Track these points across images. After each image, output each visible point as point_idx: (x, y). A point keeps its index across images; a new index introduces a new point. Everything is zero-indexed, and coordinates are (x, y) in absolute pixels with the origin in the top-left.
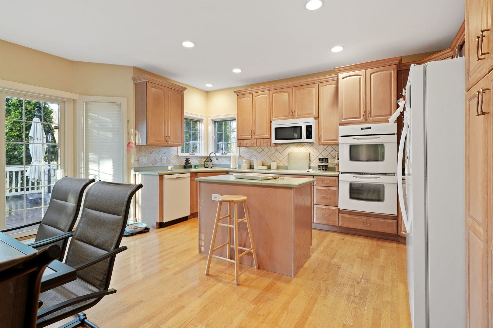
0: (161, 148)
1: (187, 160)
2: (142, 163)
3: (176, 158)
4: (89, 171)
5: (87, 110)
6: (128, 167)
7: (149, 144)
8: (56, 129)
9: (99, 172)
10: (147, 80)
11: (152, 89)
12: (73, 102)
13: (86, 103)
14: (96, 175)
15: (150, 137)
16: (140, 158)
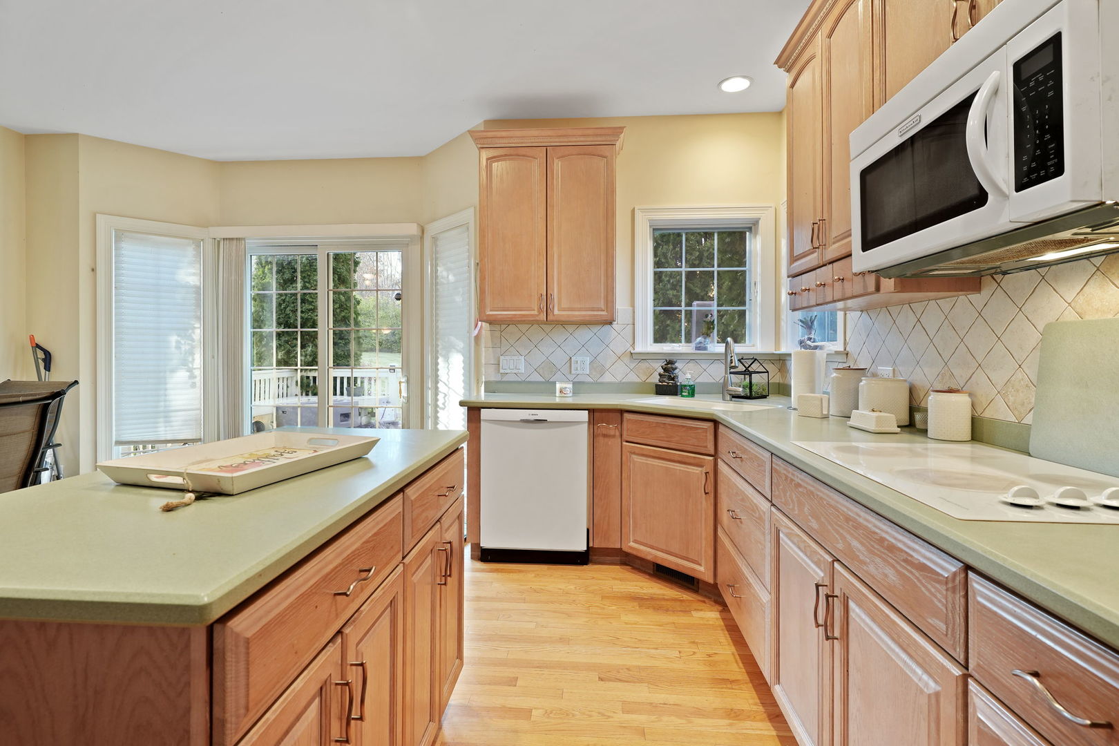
0: (571, 328)
1: (669, 368)
2: (508, 371)
3: (627, 359)
4: (439, 385)
5: (436, 252)
6: (478, 380)
7: (485, 318)
8: (398, 299)
9: (449, 388)
10: (480, 146)
11: (495, 165)
12: (421, 241)
13: (435, 239)
14: (446, 395)
15: (488, 300)
16: (502, 358)
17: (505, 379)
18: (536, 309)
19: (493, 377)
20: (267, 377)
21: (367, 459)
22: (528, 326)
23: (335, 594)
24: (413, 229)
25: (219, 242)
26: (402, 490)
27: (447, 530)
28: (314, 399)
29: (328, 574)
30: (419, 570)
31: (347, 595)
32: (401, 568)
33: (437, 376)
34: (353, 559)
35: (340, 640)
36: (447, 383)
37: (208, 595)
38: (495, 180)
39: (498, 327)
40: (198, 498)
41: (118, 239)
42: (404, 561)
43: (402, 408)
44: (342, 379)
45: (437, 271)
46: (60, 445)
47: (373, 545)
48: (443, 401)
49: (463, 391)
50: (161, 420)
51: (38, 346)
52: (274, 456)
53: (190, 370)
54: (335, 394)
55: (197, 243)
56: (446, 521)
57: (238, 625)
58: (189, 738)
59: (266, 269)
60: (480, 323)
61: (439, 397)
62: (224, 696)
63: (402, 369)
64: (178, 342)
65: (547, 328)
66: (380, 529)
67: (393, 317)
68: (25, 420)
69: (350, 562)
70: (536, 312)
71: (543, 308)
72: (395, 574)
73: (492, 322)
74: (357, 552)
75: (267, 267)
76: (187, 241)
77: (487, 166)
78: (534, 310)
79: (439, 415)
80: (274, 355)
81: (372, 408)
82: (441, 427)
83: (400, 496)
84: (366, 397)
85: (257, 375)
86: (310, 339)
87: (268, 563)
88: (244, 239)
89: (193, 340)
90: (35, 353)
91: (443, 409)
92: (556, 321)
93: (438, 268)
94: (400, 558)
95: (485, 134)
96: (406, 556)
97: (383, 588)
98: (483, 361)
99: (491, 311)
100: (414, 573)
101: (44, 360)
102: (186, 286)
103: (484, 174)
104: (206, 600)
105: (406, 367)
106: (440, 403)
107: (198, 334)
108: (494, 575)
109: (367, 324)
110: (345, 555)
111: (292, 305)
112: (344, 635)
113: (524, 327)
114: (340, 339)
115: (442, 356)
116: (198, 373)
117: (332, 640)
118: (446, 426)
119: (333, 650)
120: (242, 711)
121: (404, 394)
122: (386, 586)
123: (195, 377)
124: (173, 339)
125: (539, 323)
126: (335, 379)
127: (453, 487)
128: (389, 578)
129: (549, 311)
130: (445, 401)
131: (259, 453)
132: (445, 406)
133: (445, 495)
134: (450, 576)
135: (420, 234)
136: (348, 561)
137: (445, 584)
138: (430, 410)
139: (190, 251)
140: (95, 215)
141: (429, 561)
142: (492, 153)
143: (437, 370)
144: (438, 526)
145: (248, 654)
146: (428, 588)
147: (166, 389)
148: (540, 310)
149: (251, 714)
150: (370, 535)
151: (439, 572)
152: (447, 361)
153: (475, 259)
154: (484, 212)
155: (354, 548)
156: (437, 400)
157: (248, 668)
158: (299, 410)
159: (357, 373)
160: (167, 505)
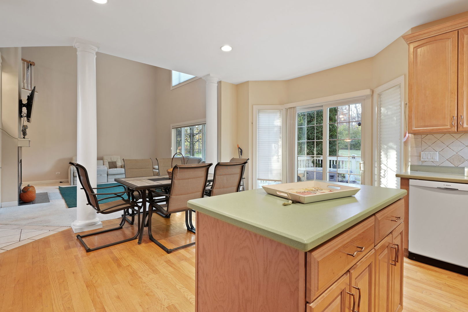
2: (427, 160)
4: (381, 166)
5: (380, 101)
6: (406, 164)
7: (412, 132)
8: (359, 125)
9: (387, 167)
10: (409, 42)
11: (419, 50)
12: (372, 96)
13: (380, 95)
14: (385, 171)
15: (414, 122)
16: (422, 153)
17: (424, 164)
18: (449, 125)
19: (416, 163)
20: (303, 159)
21: (354, 197)
22: (441, 135)
23: (348, 254)
24: (368, 92)
25: (287, 109)
26: (374, 214)
27: (395, 238)
28: (321, 169)
29: (345, 245)
30: (381, 254)
31: (353, 256)
32: (373, 251)
33: (380, 161)
34: (355, 241)
35: (349, 275)
36: (386, 165)
37: (306, 241)
38: (419, 59)
39: (420, 136)
40: (293, 203)
41: (259, 112)
42: (375, 248)
43: (361, 175)
44: (333, 161)
45: (380, 110)
46: (245, 178)
47: (362, 237)
48: (384, 173)
49: (396, 169)
50: (270, 173)
51: (239, 148)
52: (314, 190)
53: (278, 156)
54: (330, 167)
55: (280, 110)
56: (395, 234)
57: (315, 255)
58: (298, 290)
59: (301, 118)
60: (407, 135)
61: (381, 171)
62: (311, 280)
63: (361, 157)
64: (275, 146)
65: (457, 136)
66: (365, 230)
67: (352, 134)
68: (238, 169)
69: (353, 242)
70: (449, 127)
71: (455, 124)
72: (371, 253)
73: (415, 133)
74: (356, 238)
75: (301, 117)
76: (277, 110)
77: (414, 52)
78: (447, 126)
79: (381, 180)
80: (306, 150)
81: (344, 174)
82: (382, 186)
83: (373, 217)
84: (341, 169)
85: (299, 158)
86: (319, 144)
87: (325, 234)
88: (295, 107)
89: (279, 146)
90: (238, 150)
91: (384, 177)
92: (465, 131)
93: (381, 108)
94: (373, 245)
95: (413, 35)
96: (376, 246)
97: (366, 258)
98: (410, 154)
99: (416, 128)
100: (380, 255)
101: (240, 152)
102: (277, 126)
103: (412, 56)
104: (306, 242)
105: (363, 157)
106: (382, 174)
107: (280, 143)
108: (418, 268)
109: (340, 137)
110: (351, 238)
111: (311, 131)
112: (350, 273)
113: (438, 136)
114: (332, 144)
115: (384, 151)
116: (281, 157)
117: (346, 273)
118: (385, 186)
119: (346, 278)
120: (316, 289)
121: (362, 169)
122: (368, 256)
123: (279, 158)
124: (273, 145)
125: (450, 133)
126: (330, 161)
127: (400, 218)
128: (368, 254)
129: (459, 126)
130: (385, 174)
131: (309, 189)
132: (385, 176)
133: (396, 221)
134: (397, 262)
135: (371, 93)
136: (352, 241)
137: (395, 265)
138: (376, 177)
139: (278, 114)
140: (253, 106)
141: (386, 251)
142: (416, 44)
143: (380, 158)
144: (391, 235)
145: (318, 267)
146: (386, 264)
147: (271, 162)
148: (452, 126)
149: (319, 291)
150: (361, 232)
151: (391, 258)
152: (387, 154)
153: (405, 101)
154: (412, 76)
155: (355, 236)
156: (380, 173)
157: (318, 273)
158: (315, 173)
159: (339, 159)
160: (284, 203)
